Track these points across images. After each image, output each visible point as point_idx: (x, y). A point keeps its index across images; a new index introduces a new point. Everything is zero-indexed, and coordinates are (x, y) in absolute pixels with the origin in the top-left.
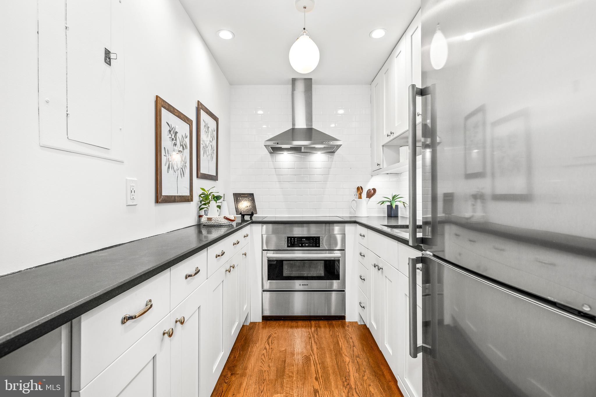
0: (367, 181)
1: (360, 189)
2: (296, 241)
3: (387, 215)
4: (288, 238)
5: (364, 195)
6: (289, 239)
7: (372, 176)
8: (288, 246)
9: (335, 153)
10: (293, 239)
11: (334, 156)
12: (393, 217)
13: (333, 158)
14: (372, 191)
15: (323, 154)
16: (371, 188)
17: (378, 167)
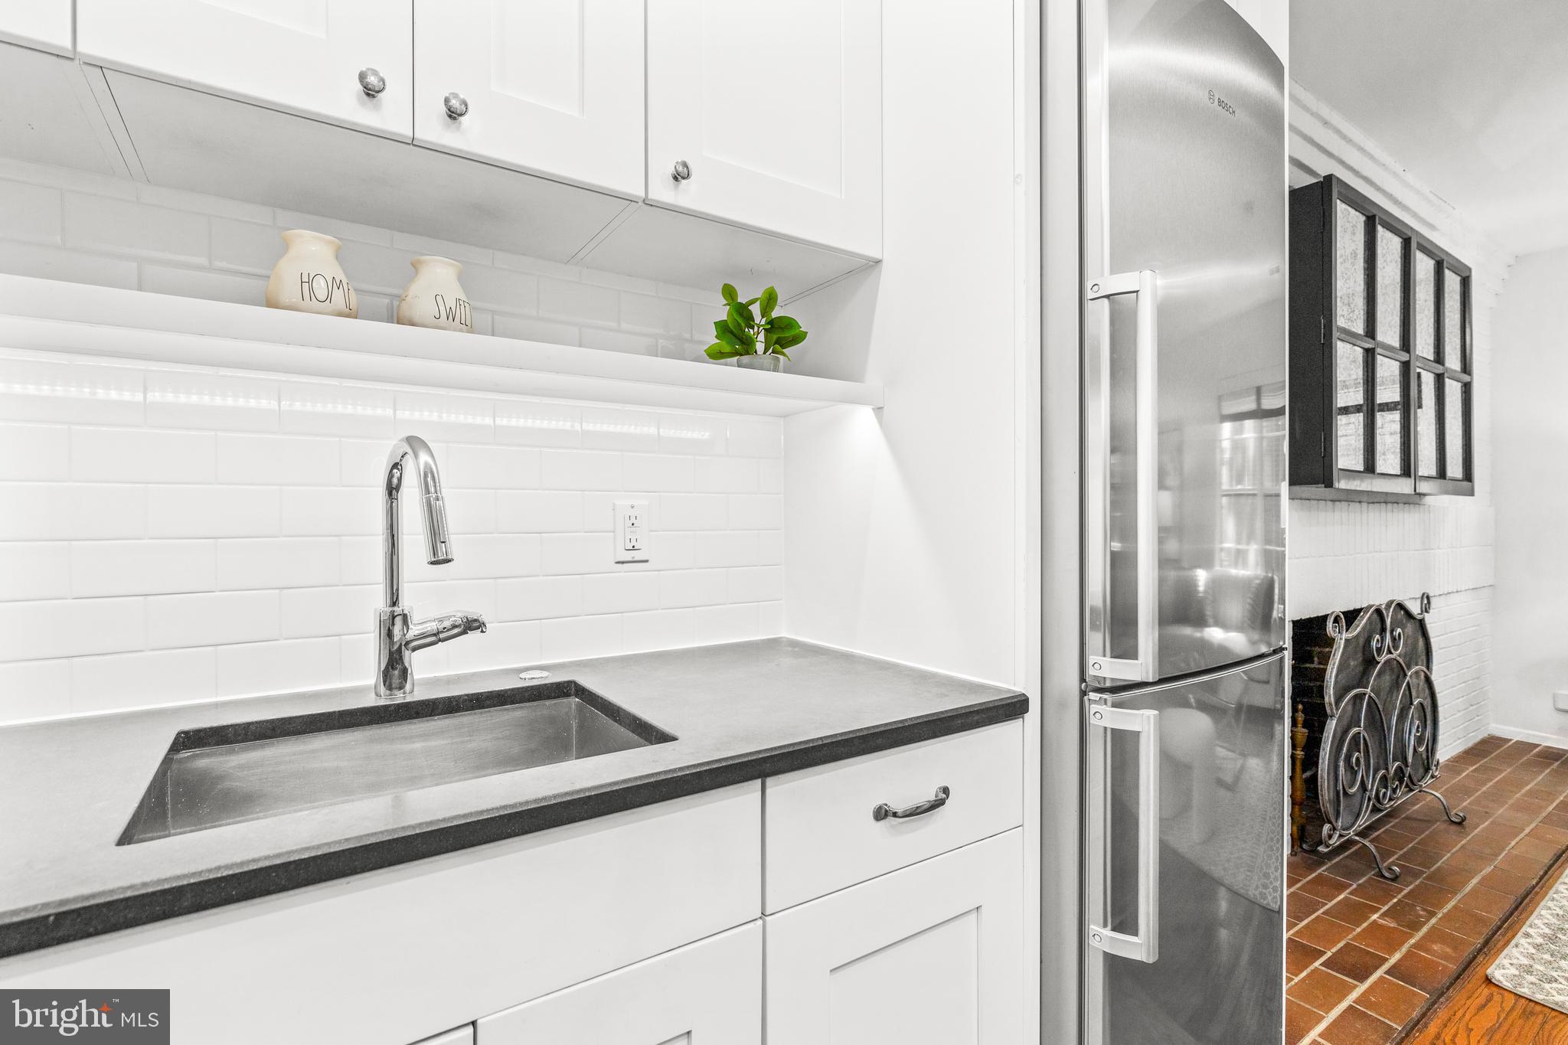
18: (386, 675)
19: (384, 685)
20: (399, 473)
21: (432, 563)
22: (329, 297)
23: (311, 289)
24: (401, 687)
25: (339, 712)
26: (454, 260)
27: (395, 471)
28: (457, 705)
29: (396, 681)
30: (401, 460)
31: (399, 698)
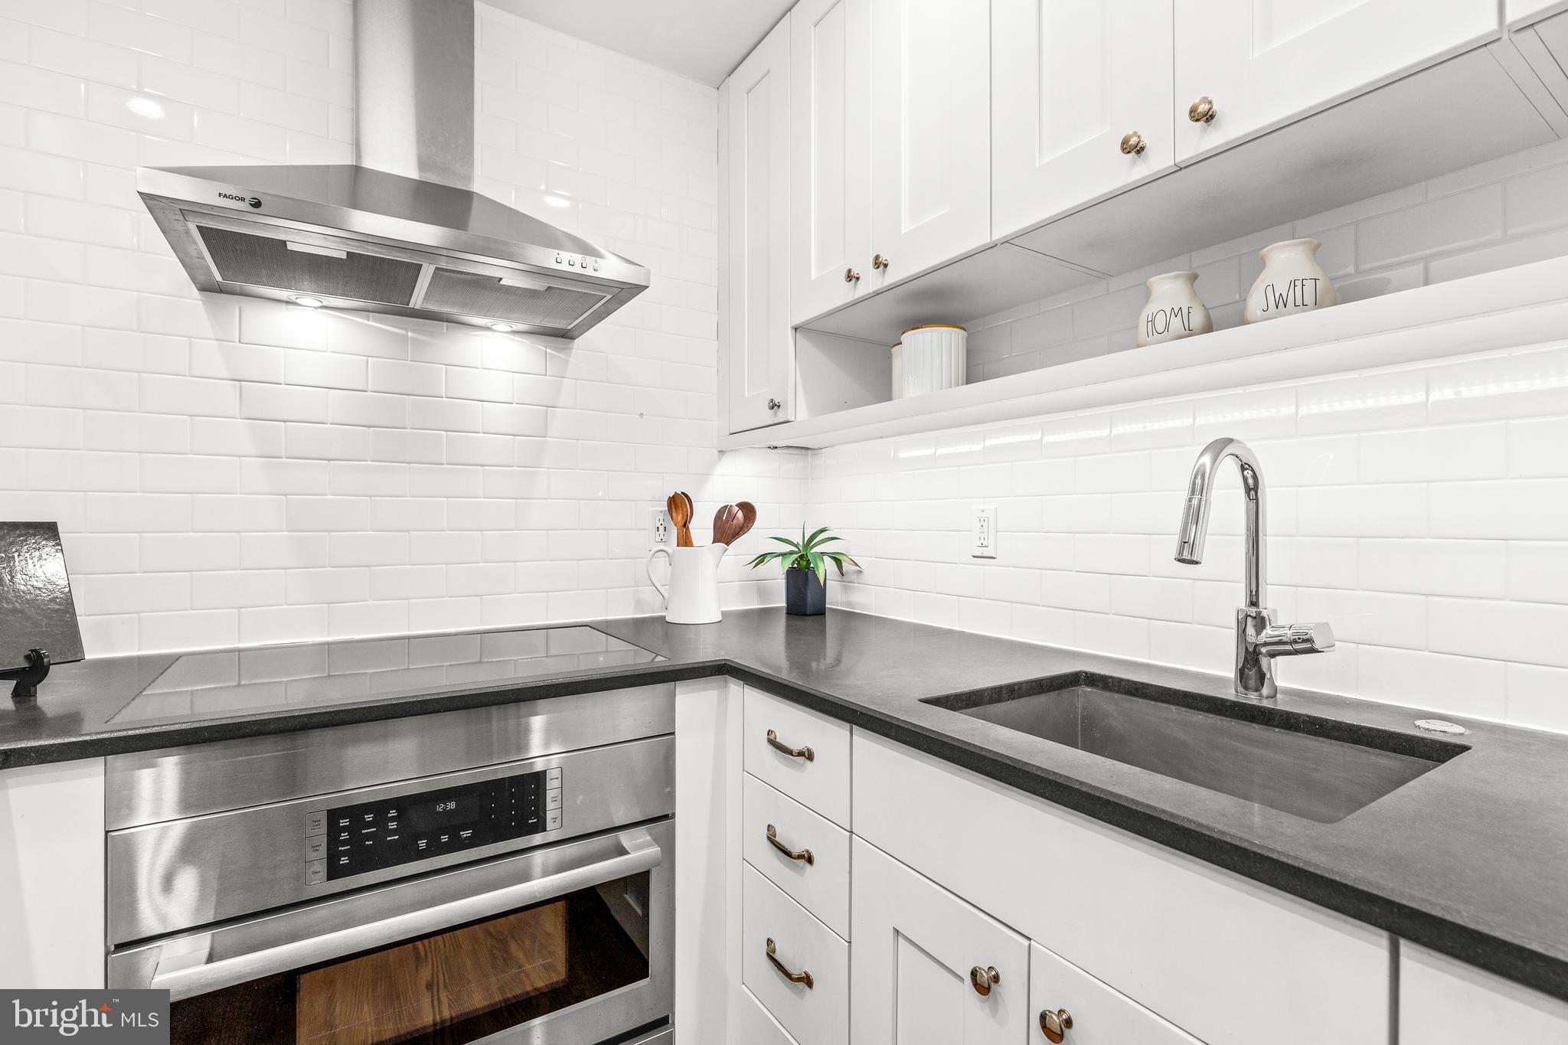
0: (705, 475)
1: (679, 505)
2: (393, 825)
3: (784, 604)
4: (333, 815)
5: (702, 527)
6: (344, 823)
7: (721, 452)
8: (334, 872)
9: (574, 339)
10: (369, 818)
11: (569, 356)
12: (810, 615)
13: (567, 362)
14: (740, 515)
15: (517, 338)
16: (733, 501)
17: (768, 417)
18: (1242, 673)
19: (1241, 682)
20: (1250, 472)
21: (1179, 560)
22: (1167, 327)
23: (1154, 325)
24: (1257, 690)
25: (1183, 691)
26: (1302, 238)
27: (1245, 473)
28: (1295, 723)
29: (1252, 683)
30: (1241, 460)
31: (1252, 699)
